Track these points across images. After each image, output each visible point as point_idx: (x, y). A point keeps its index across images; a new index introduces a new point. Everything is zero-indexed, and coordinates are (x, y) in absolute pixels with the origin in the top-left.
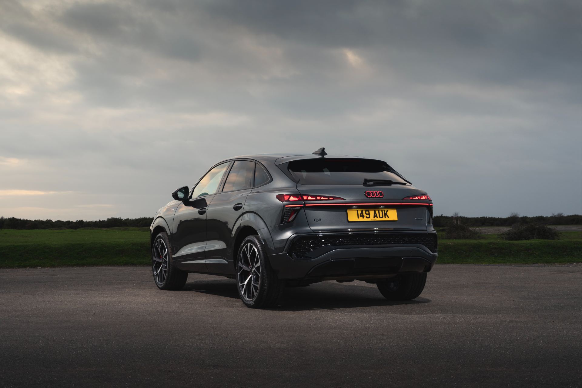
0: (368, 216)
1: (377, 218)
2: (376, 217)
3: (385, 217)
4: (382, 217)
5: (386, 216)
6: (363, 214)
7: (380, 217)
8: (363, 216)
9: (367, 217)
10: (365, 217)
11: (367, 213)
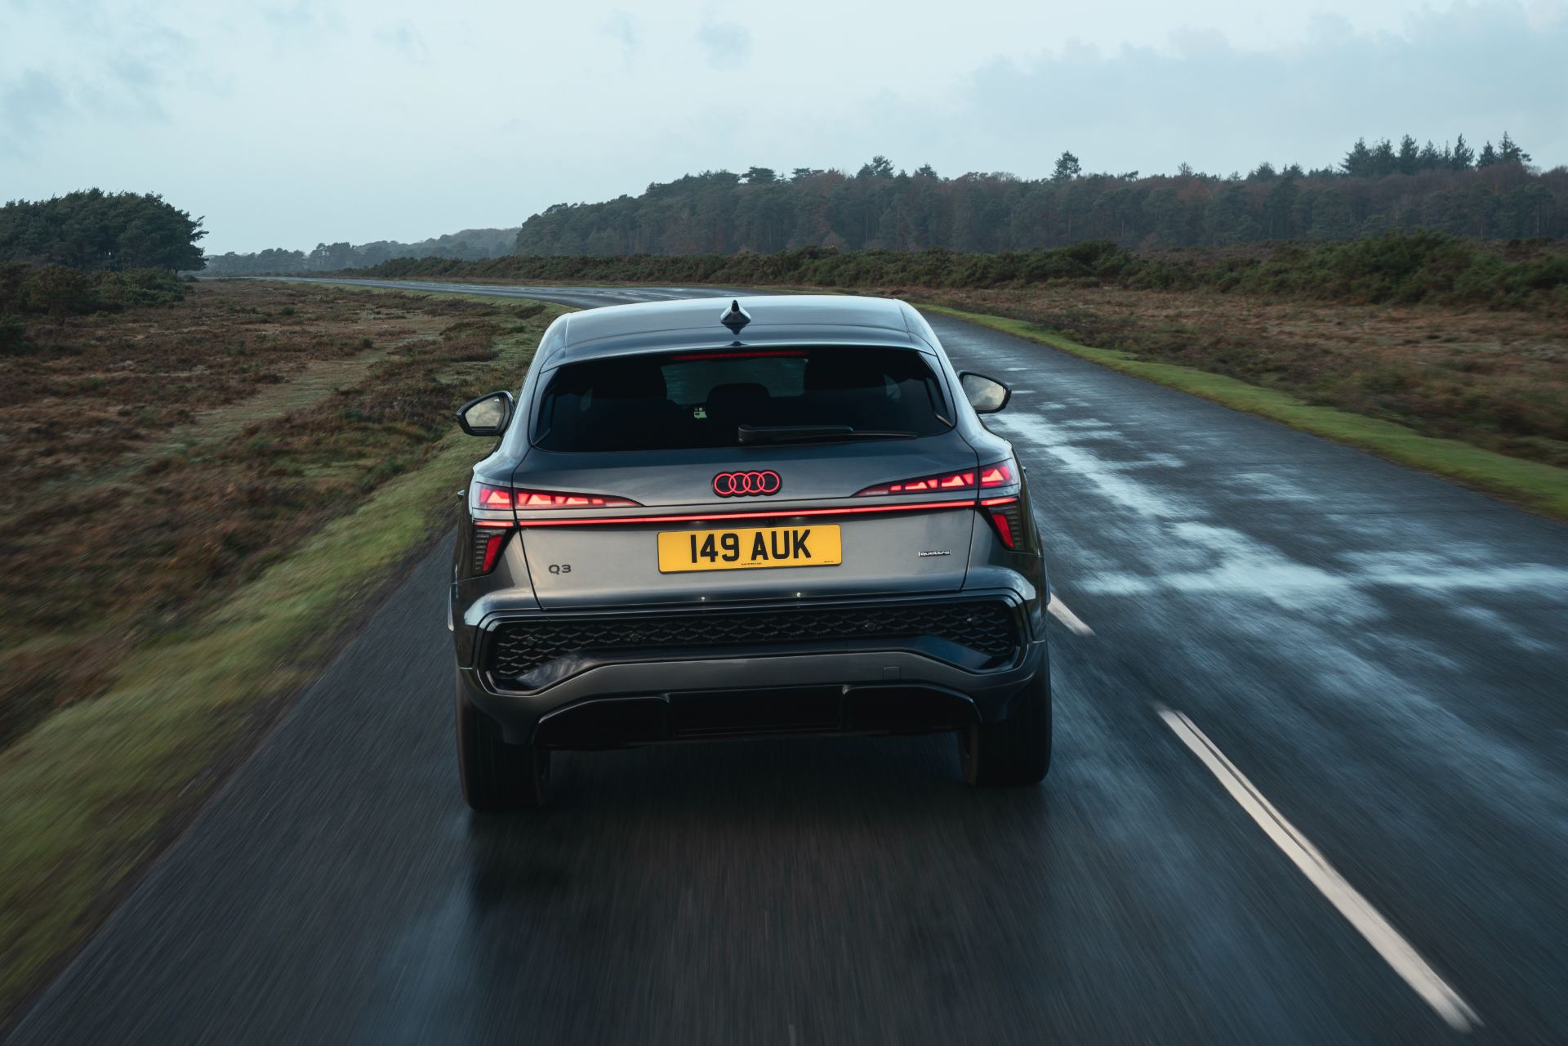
0: (731, 553)
1: (766, 558)
2: (760, 558)
3: (796, 556)
4: (785, 556)
5: (801, 551)
6: (713, 548)
7: (776, 556)
8: (713, 555)
9: (726, 558)
10: (719, 558)
11: (730, 542)
